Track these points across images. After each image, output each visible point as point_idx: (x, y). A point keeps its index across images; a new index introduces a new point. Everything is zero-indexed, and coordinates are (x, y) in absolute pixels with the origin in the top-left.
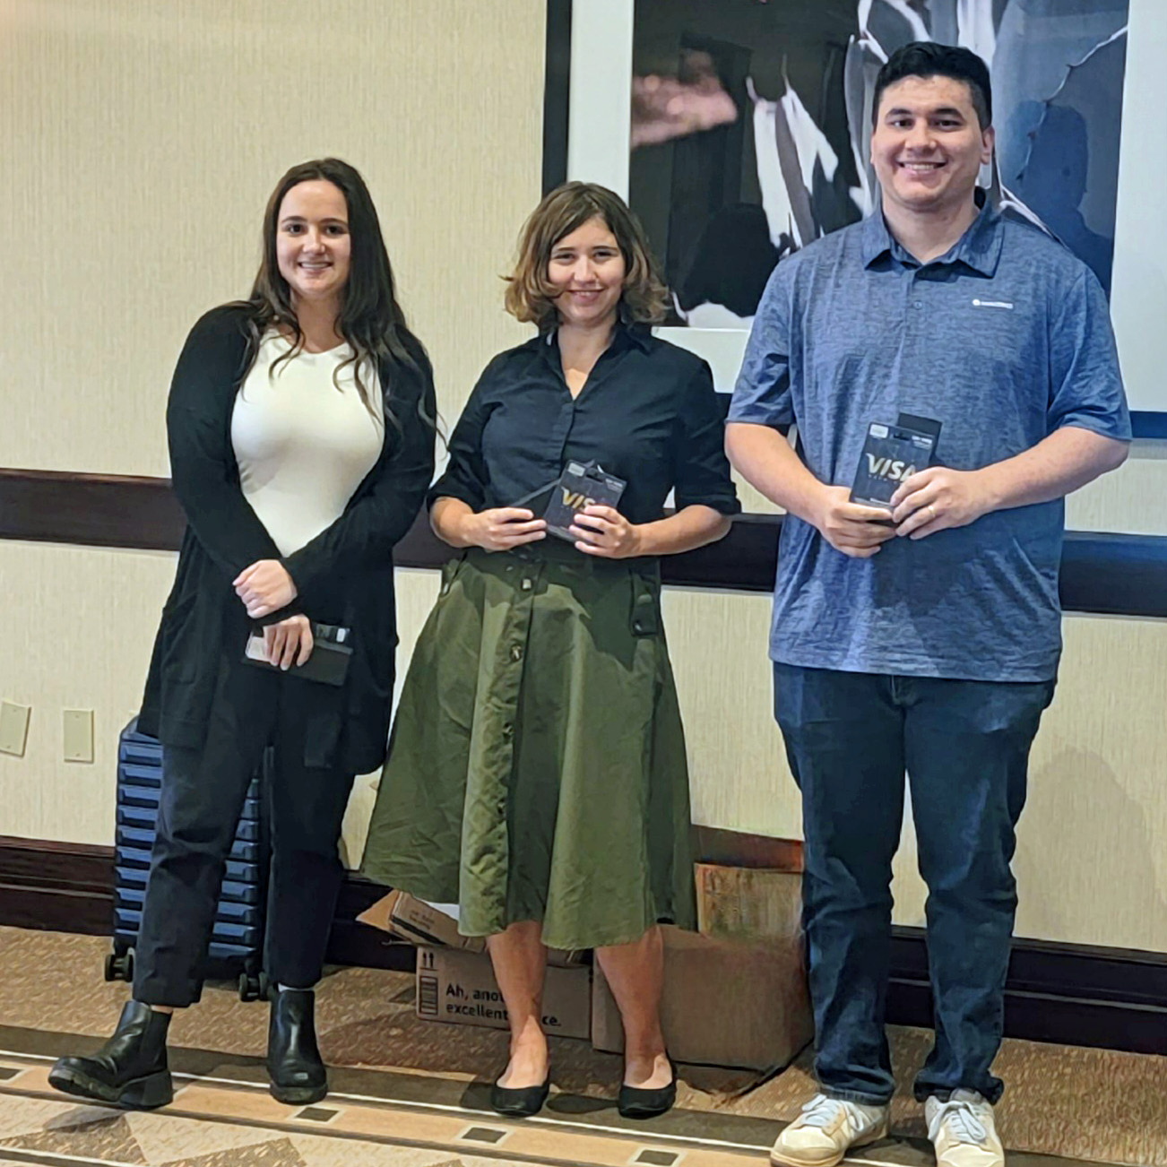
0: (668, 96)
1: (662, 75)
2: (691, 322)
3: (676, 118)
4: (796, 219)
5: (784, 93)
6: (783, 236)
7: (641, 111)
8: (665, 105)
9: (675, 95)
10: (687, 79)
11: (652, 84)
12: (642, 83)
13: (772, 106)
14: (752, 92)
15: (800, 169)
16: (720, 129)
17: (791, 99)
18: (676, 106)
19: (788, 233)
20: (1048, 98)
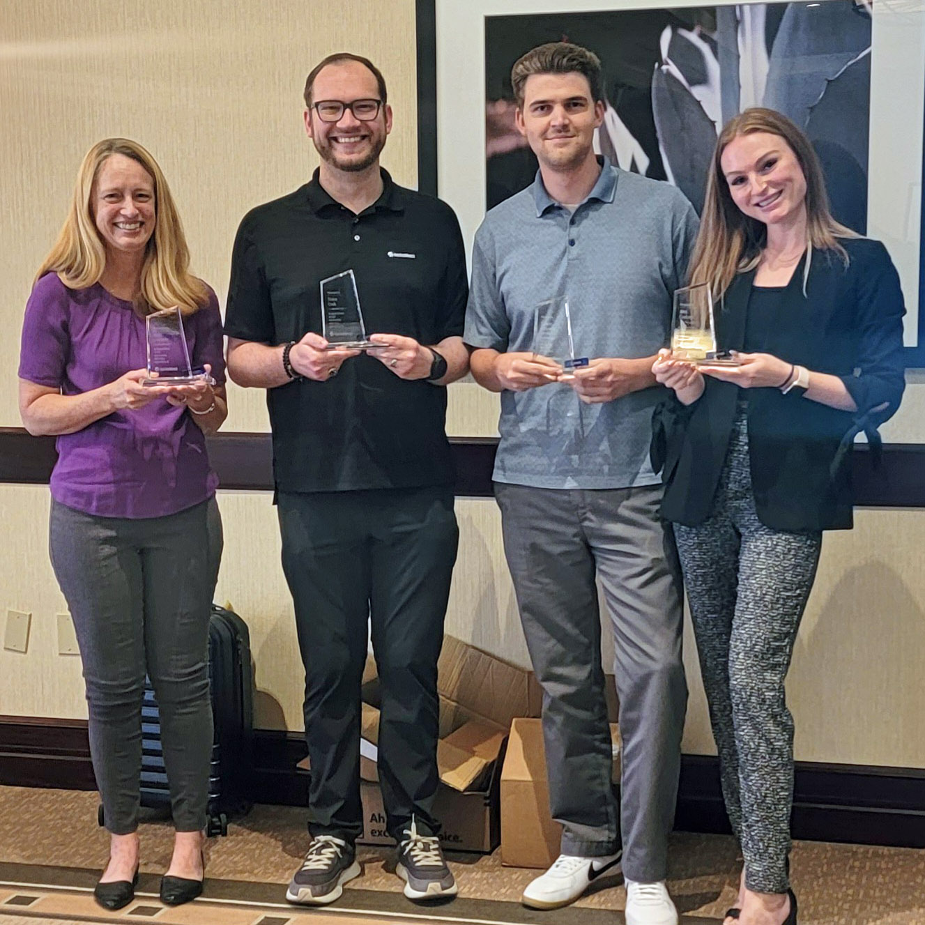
7: (493, 129)
11: (501, 107)
12: (494, 107)
20: (811, 106)
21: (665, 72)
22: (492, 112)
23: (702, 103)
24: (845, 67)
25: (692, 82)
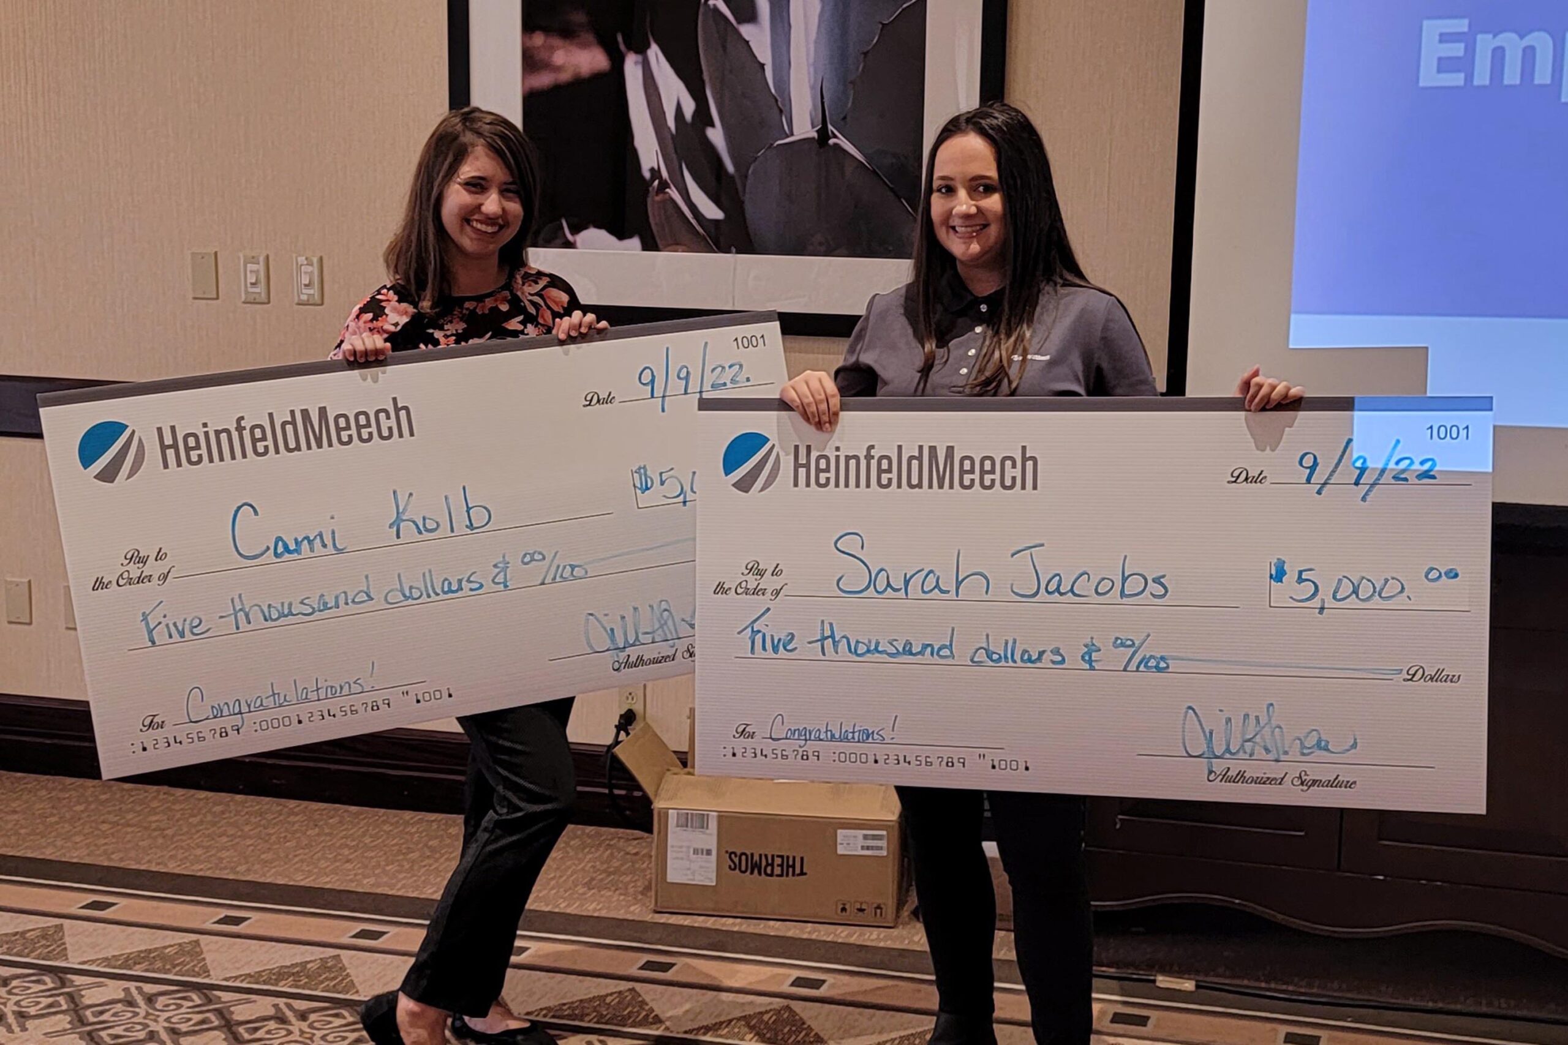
0: (552, 49)
1: (547, 30)
2: (578, 244)
3: (558, 69)
4: (663, 155)
5: (648, 46)
6: (652, 170)
7: (531, 62)
8: (550, 57)
9: (558, 48)
10: (568, 33)
11: (539, 39)
12: (530, 38)
13: (640, 58)
14: (622, 47)
15: (664, 113)
16: (597, 77)
17: (654, 52)
18: (560, 57)
19: (656, 167)
20: (865, 51)
21: (712, 7)
22: (529, 44)
23: (751, 43)
24: (900, 10)
25: (740, 21)
